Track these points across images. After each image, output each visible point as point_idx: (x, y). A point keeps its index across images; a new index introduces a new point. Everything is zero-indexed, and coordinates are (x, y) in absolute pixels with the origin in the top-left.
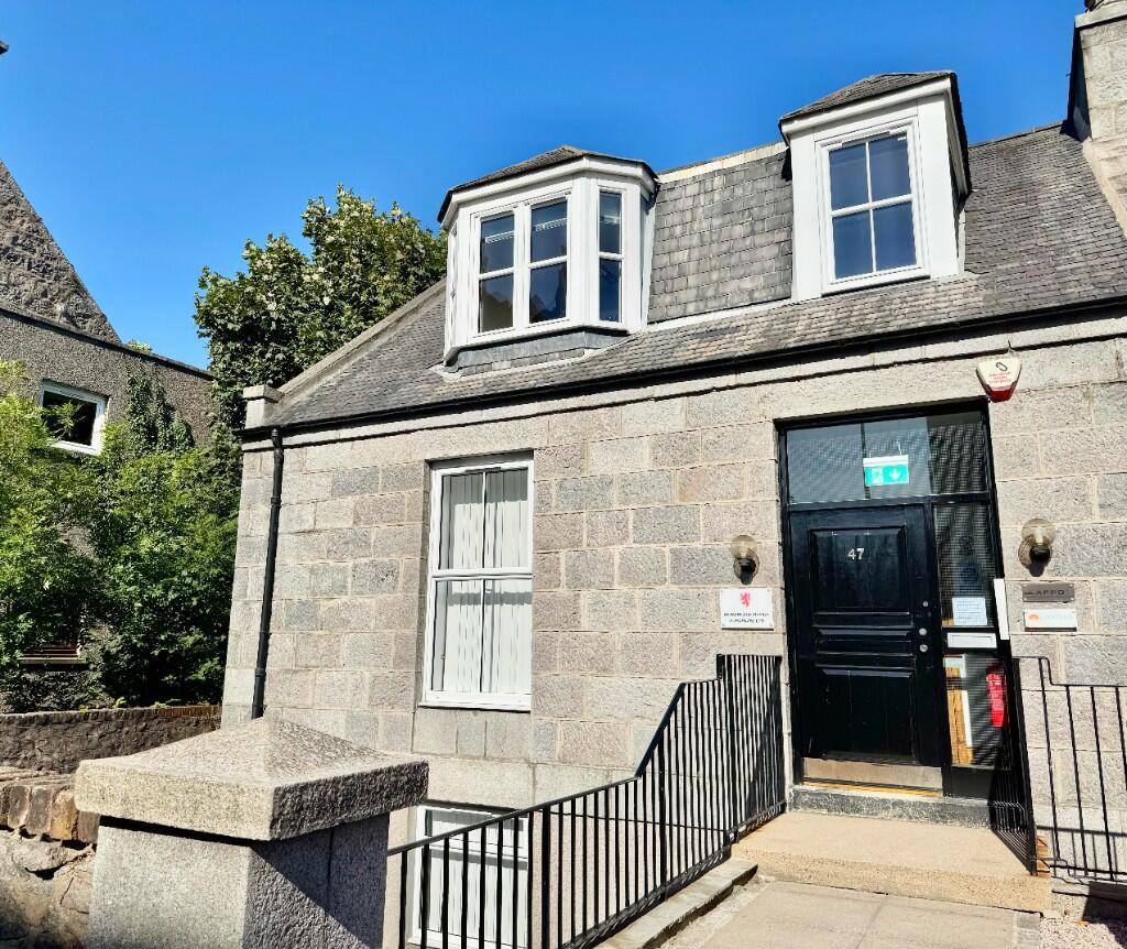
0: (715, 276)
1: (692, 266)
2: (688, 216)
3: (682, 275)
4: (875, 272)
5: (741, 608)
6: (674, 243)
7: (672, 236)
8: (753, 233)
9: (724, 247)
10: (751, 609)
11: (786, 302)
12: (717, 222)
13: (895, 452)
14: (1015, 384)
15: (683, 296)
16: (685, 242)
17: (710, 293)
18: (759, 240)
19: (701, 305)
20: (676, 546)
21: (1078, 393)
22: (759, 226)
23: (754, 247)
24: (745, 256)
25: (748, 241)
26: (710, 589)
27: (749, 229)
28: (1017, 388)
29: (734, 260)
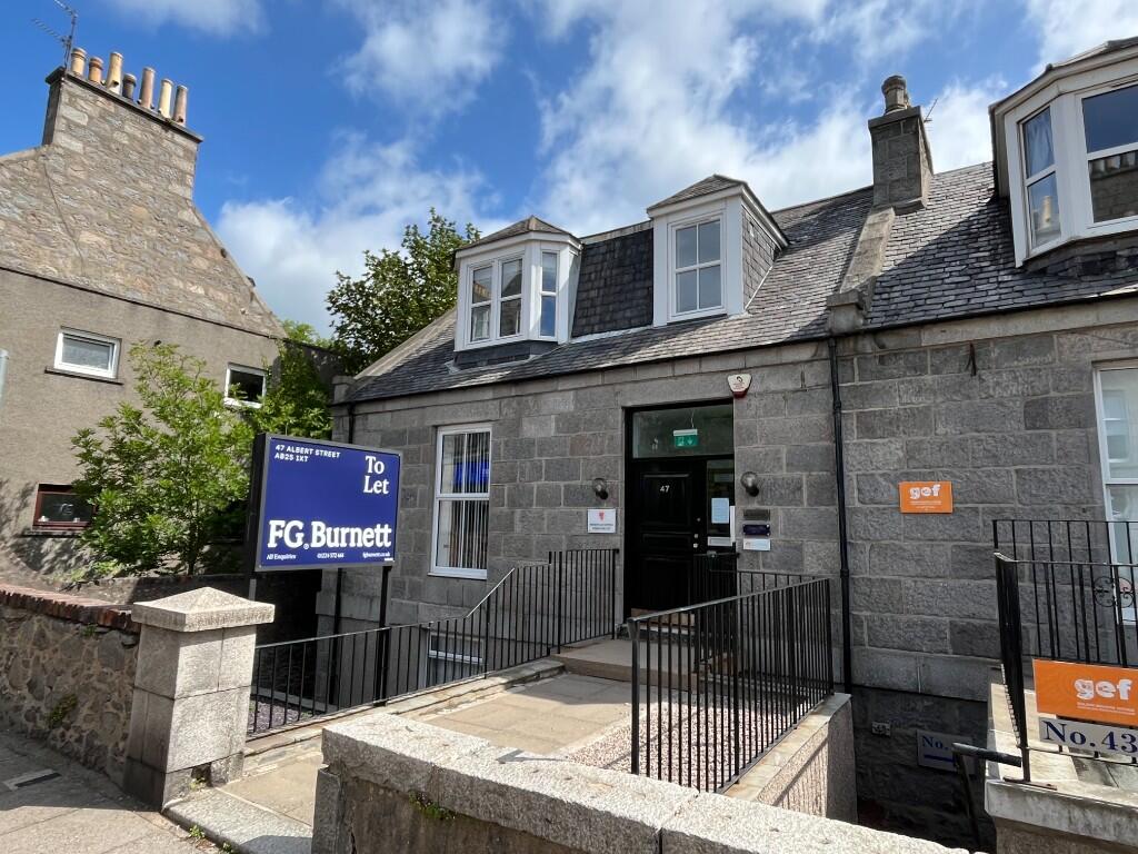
0: (611, 308)
1: (598, 302)
2: (599, 268)
3: (593, 306)
4: (698, 310)
5: (599, 521)
6: (590, 285)
7: (589, 280)
8: (634, 280)
9: (618, 288)
10: (605, 521)
11: (649, 327)
12: (614, 272)
13: (691, 428)
14: (747, 390)
15: (593, 320)
16: (596, 284)
17: (608, 318)
18: (638, 285)
19: (602, 326)
20: (566, 483)
21: (780, 396)
22: (638, 276)
23: (635, 289)
24: (629, 296)
25: (631, 286)
26: (583, 510)
27: (631, 278)
28: (749, 392)
29: (623, 298)
